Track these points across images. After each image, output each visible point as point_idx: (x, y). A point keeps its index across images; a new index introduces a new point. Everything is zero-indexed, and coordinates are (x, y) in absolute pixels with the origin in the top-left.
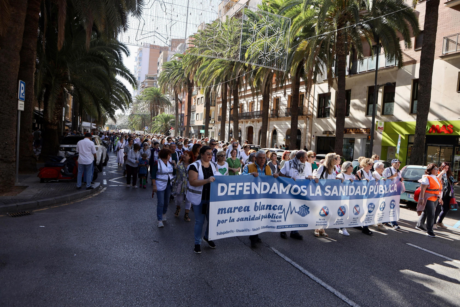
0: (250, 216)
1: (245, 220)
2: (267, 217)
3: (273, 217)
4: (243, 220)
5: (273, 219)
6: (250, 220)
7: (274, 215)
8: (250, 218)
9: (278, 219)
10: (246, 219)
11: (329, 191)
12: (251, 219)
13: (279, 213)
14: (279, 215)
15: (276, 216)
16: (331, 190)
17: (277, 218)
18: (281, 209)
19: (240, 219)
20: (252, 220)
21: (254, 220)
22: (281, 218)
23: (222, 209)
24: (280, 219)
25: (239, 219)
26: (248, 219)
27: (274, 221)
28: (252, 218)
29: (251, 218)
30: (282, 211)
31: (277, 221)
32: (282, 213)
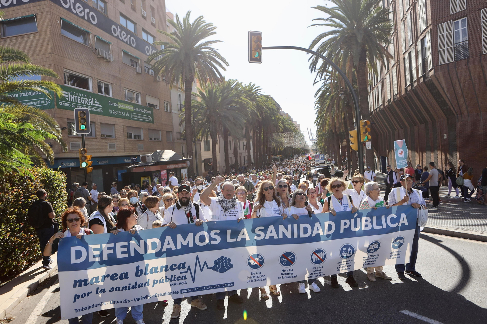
0: (130, 284)
1: (122, 290)
2: (164, 281)
3: (173, 279)
4: (119, 290)
5: (173, 282)
6: (129, 289)
7: (173, 277)
8: (129, 287)
9: (181, 281)
10: (125, 288)
11: (262, 234)
12: (131, 288)
13: (181, 273)
14: (182, 275)
15: (176, 277)
16: (265, 231)
17: (178, 280)
18: (184, 267)
19: (115, 288)
20: (133, 288)
21: (136, 288)
22: (185, 279)
23: (80, 282)
24: (184, 281)
25: (113, 288)
26: (127, 288)
27: (175, 284)
28: (133, 286)
29: (131, 286)
30: (185, 270)
31: (180, 284)
32: (187, 272)
